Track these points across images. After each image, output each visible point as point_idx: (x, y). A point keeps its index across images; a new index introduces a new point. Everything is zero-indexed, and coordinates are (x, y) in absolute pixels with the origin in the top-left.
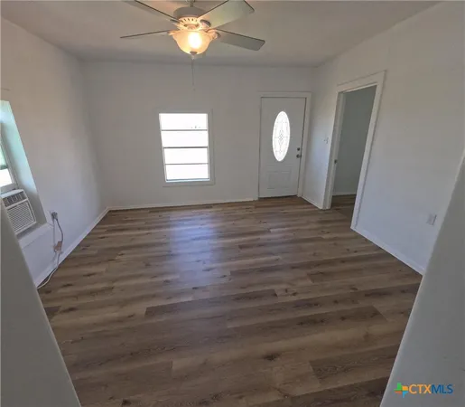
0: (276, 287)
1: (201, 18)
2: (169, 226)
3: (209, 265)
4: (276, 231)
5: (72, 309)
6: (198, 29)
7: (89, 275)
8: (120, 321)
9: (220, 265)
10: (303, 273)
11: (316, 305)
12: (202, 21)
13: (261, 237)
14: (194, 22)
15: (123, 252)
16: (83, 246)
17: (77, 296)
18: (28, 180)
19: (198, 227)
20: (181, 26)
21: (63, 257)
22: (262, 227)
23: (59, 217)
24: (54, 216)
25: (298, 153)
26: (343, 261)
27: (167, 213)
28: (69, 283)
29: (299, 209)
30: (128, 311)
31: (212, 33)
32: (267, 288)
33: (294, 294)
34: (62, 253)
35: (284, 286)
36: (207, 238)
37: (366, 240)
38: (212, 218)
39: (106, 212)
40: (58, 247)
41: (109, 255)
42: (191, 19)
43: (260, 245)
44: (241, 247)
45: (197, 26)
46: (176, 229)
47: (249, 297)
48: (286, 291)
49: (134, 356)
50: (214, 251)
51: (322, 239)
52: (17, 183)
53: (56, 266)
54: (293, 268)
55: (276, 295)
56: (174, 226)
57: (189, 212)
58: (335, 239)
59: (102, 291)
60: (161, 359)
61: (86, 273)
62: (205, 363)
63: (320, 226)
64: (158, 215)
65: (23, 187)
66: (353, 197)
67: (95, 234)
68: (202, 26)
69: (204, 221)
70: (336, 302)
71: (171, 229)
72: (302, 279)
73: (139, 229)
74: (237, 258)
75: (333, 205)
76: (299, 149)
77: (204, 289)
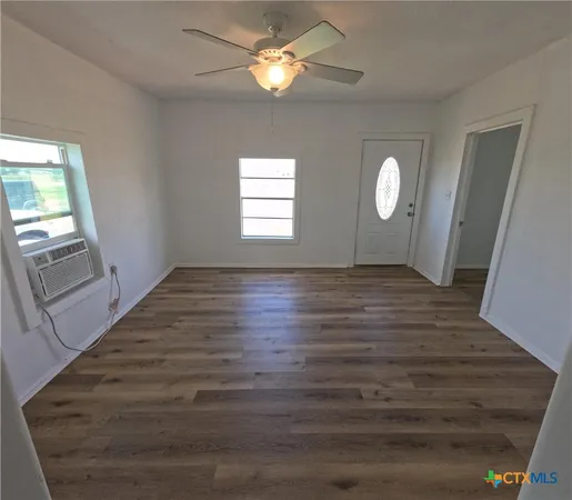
0: (363, 387)
1: (284, 49)
2: (240, 292)
3: (279, 346)
4: (375, 310)
5: (116, 380)
6: (280, 63)
7: (141, 342)
8: (166, 402)
9: (294, 347)
10: (402, 371)
11: (417, 419)
12: (285, 52)
13: (351, 316)
14: (277, 55)
15: (181, 318)
16: (141, 306)
17: (123, 365)
18: (91, 228)
19: (272, 295)
20: (260, 59)
21: (117, 318)
22: (353, 302)
23: (119, 271)
24: (113, 270)
25: (411, 210)
26: (464, 362)
27: (239, 275)
28: (118, 348)
29: (407, 283)
30: (176, 391)
31: (298, 66)
32: (350, 386)
33: (387, 400)
34: (117, 312)
35: (375, 387)
36: (283, 311)
37: (502, 335)
38: (291, 286)
39: (171, 269)
40: (114, 305)
41: (167, 320)
42: (272, 51)
43: (349, 327)
44: (324, 327)
45: (280, 58)
46: (248, 296)
47: (324, 395)
48: (376, 393)
49: (172, 450)
50: (288, 327)
51: (433, 327)
52: (80, 232)
53: (109, 327)
54: (391, 362)
55: (361, 397)
56: (246, 292)
57: (265, 277)
58: (455, 328)
59: (152, 363)
60: (203, 461)
61: (139, 339)
62: (255, 478)
63: (433, 308)
64: (230, 276)
65: (84, 237)
66: (485, 273)
67: (155, 293)
68: (285, 58)
69: (281, 289)
70: (447, 420)
71: (243, 296)
72: (401, 379)
73: (206, 292)
74: (316, 341)
75: (455, 280)
76: (411, 205)
77: (268, 376)
